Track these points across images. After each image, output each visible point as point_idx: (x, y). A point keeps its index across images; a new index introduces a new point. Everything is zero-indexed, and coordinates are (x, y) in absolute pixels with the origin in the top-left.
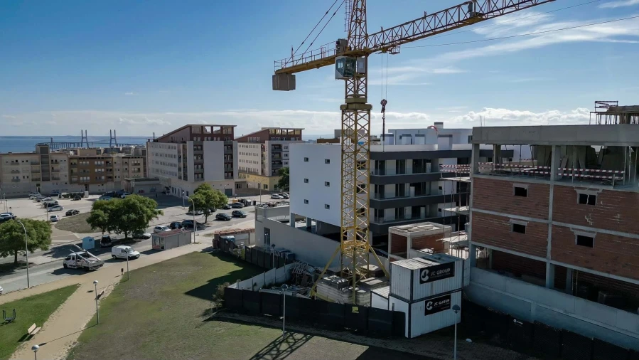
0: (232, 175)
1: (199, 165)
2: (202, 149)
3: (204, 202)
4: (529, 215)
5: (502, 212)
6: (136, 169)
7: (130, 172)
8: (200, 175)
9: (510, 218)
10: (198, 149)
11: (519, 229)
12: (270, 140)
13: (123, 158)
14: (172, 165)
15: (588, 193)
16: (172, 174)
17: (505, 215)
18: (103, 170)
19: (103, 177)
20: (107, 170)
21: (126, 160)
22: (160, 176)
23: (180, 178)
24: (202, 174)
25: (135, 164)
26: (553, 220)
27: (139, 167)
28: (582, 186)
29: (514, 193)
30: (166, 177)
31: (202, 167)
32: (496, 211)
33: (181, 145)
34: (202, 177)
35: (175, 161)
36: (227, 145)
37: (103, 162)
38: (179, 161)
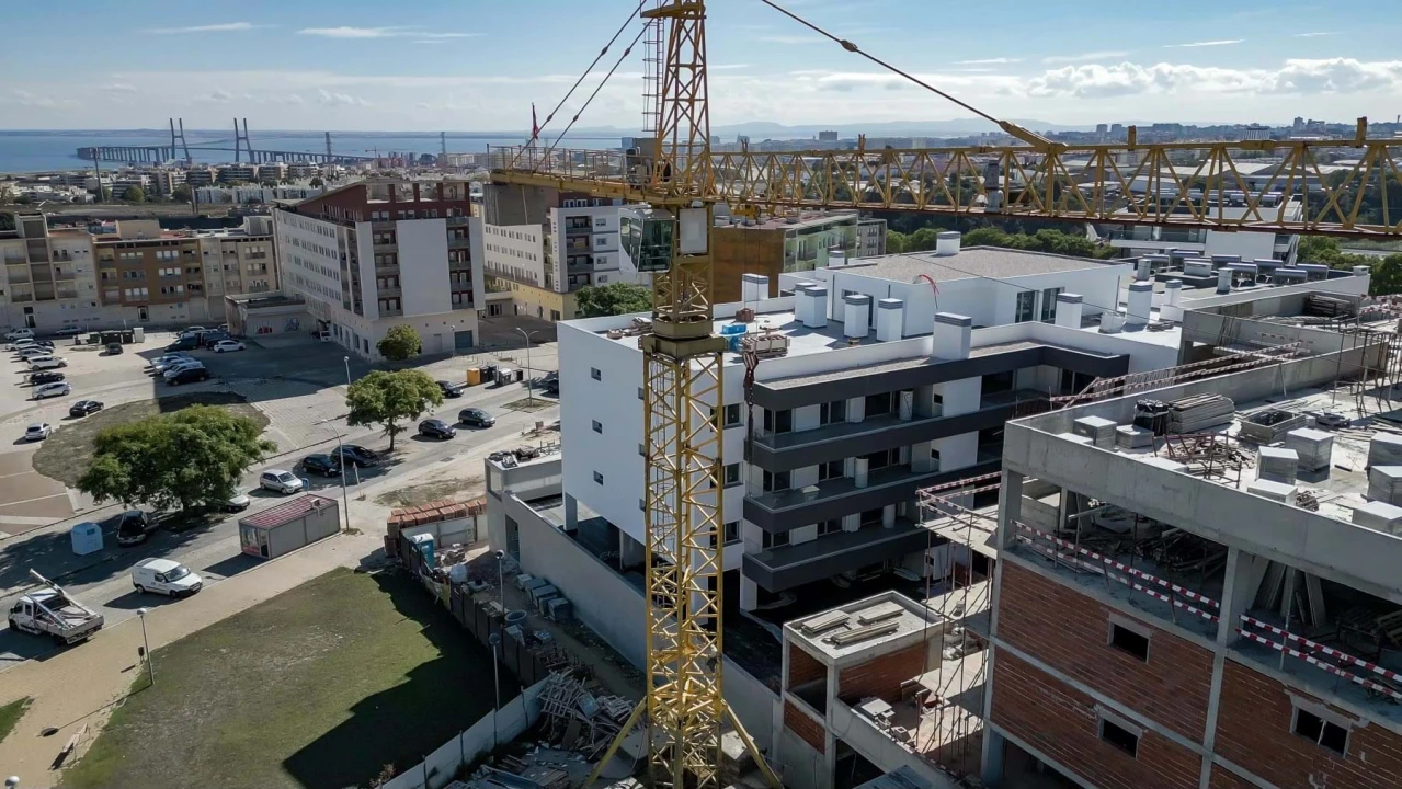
0: (471, 299)
1: (390, 276)
2: (394, 241)
3: (380, 406)
4: (1148, 712)
5: (1074, 676)
6: (257, 267)
7: (243, 273)
8: (392, 302)
9: (1094, 702)
10: (386, 242)
11: (1118, 737)
12: (561, 206)
13: (223, 240)
14: (330, 273)
15: (1326, 716)
16: (331, 294)
17: (1084, 688)
18: (178, 271)
19: (180, 288)
20: (189, 270)
21: (231, 246)
22: (306, 293)
23: (347, 306)
24: (398, 300)
25: (255, 256)
26: (1216, 751)
27: (262, 261)
28: (1308, 689)
29: (1110, 638)
30: (320, 298)
31: (397, 284)
32: (1061, 670)
33: (345, 229)
34: (399, 306)
35: (335, 265)
36: (455, 229)
37: (176, 253)
38: (343, 266)
